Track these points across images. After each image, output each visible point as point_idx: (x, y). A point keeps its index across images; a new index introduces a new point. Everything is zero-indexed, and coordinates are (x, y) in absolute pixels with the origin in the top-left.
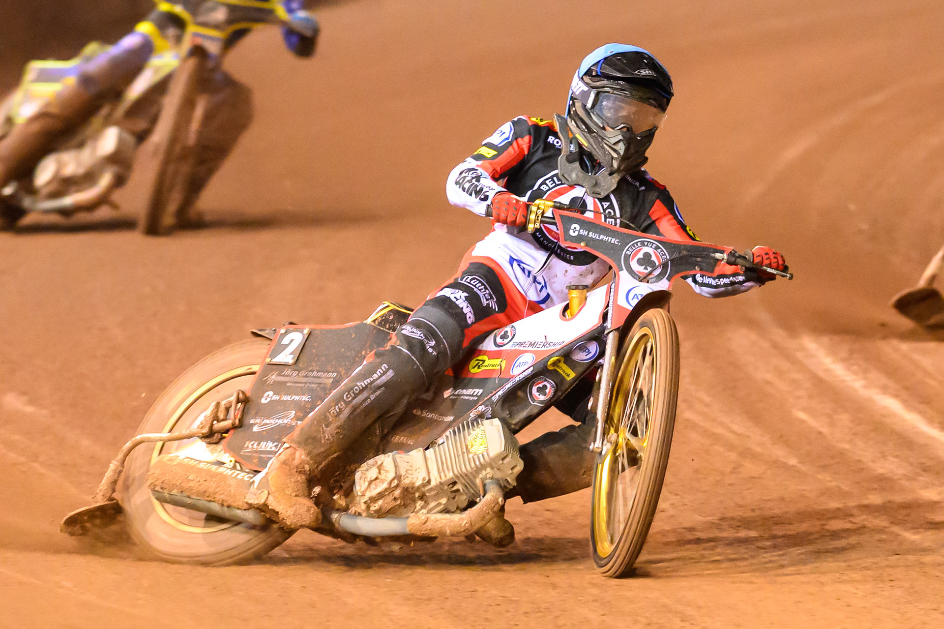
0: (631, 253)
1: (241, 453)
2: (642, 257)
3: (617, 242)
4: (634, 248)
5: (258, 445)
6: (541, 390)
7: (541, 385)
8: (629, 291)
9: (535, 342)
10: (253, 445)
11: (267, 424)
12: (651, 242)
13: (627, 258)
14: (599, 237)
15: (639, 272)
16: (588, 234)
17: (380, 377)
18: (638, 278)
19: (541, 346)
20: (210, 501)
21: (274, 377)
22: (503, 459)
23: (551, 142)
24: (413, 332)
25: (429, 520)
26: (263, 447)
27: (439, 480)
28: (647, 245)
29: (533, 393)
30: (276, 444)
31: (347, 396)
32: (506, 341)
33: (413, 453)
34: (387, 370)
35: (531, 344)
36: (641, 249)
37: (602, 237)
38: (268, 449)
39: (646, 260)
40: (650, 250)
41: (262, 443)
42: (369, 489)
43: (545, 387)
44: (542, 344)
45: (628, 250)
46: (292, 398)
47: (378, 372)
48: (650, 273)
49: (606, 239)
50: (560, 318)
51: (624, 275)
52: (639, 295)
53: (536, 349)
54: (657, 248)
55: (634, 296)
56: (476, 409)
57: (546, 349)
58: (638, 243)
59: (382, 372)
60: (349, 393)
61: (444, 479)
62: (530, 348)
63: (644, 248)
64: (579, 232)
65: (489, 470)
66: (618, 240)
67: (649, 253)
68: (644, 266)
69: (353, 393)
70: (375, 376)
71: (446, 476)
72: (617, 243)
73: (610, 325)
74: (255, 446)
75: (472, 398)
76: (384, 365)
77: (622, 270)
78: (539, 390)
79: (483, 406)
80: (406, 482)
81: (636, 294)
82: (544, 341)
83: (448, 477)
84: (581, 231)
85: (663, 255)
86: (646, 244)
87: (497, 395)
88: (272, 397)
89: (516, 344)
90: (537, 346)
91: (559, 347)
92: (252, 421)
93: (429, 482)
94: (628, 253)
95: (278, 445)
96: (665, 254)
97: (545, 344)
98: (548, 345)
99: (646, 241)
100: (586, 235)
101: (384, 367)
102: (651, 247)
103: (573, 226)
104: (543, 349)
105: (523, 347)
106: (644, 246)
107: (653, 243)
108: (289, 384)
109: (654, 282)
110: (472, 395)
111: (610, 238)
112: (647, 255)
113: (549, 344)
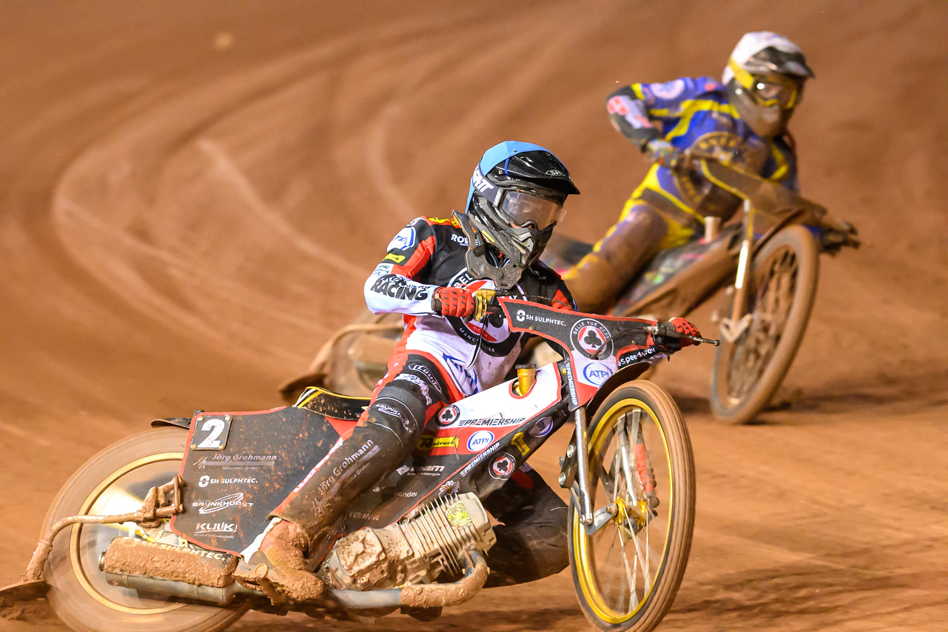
0: (578, 332)
1: (195, 535)
2: (588, 336)
3: (563, 323)
4: (579, 328)
5: (212, 526)
6: (503, 466)
7: (501, 461)
8: (585, 369)
9: (490, 420)
10: (205, 527)
11: (213, 507)
12: (592, 321)
13: (575, 337)
14: (545, 320)
15: (588, 350)
16: (534, 318)
17: (366, 452)
18: (589, 356)
19: (497, 423)
20: (178, 581)
21: (204, 462)
22: (485, 531)
23: (455, 240)
24: (390, 410)
25: (424, 591)
26: (218, 528)
27: (423, 553)
28: (590, 325)
29: (494, 468)
30: (232, 525)
31: (336, 472)
32: (450, 420)
33: (389, 528)
34: (373, 446)
35: (485, 422)
36: (585, 328)
37: (547, 320)
38: (225, 530)
39: (592, 339)
40: (594, 329)
41: (216, 525)
42: (356, 562)
43: (505, 463)
44: (498, 421)
45: (574, 330)
46: (235, 481)
47: (363, 448)
48: (600, 351)
49: (551, 321)
50: (511, 394)
51: (575, 353)
52: (595, 371)
53: (491, 426)
54: (598, 326)
55: (591, 373)
56: (445, 484)
57: (503, 426)
58: (582, 323)
59: (368, 447)
60: (338, 468)
61: (428, 551)
62: (485, 426)
63: (588, 327)
64: (525, 317)
65: (473, 541)
66: (563, 322)
67: (593, 332)
68: (591, 345)
69: (342, 468)
70: (361, 452)
71: (430, 549)
72: (563, 325)
73: (576, 402)
74: (208, 527)
75: (434, 475)
76: (368, 441)
77: (574, 349)
78: (500, 466)
79: (452, 481)
80: (392, 554)
81: (592, 371)
82: (500, 418)
83: (432, 549)
84: (527, 316)
85: (605, 332)
86: (588, 323)
87: (466, 470)
88: (210, 481)
89: (466, 422)
90: (493, 423)
91: (521, 423)
92: (195, 504)
93: (413, 555)
94: (575, 333)
95: (235, 526)
96: (607, 332)
97: (502, 421)
98: (504, 422)
99: (588, 321)
100: (532, 319)
101: (369, 442)
102: (593, 326)
103: (519, 312)
104: (500, 426)
105: (476, 424)
106: (587, 325)
107: (594, 322)
108: (224, 468)
109: (604, 359)
110: (433, 472)
111: (556, 321)
112: (592, 333)
113: (506, 421)
